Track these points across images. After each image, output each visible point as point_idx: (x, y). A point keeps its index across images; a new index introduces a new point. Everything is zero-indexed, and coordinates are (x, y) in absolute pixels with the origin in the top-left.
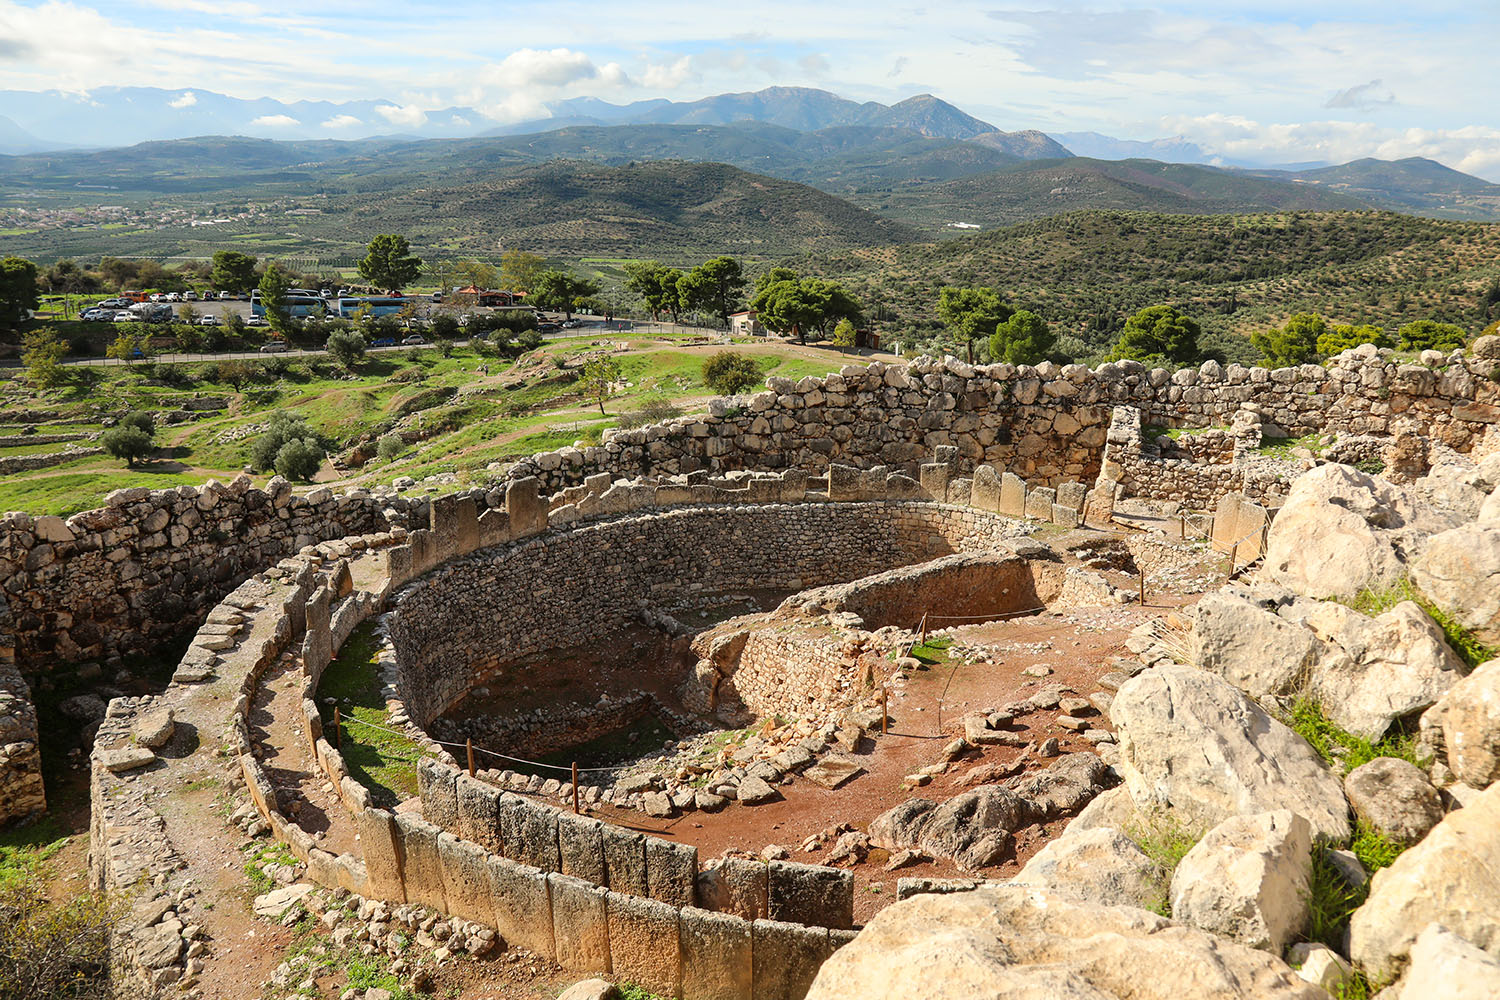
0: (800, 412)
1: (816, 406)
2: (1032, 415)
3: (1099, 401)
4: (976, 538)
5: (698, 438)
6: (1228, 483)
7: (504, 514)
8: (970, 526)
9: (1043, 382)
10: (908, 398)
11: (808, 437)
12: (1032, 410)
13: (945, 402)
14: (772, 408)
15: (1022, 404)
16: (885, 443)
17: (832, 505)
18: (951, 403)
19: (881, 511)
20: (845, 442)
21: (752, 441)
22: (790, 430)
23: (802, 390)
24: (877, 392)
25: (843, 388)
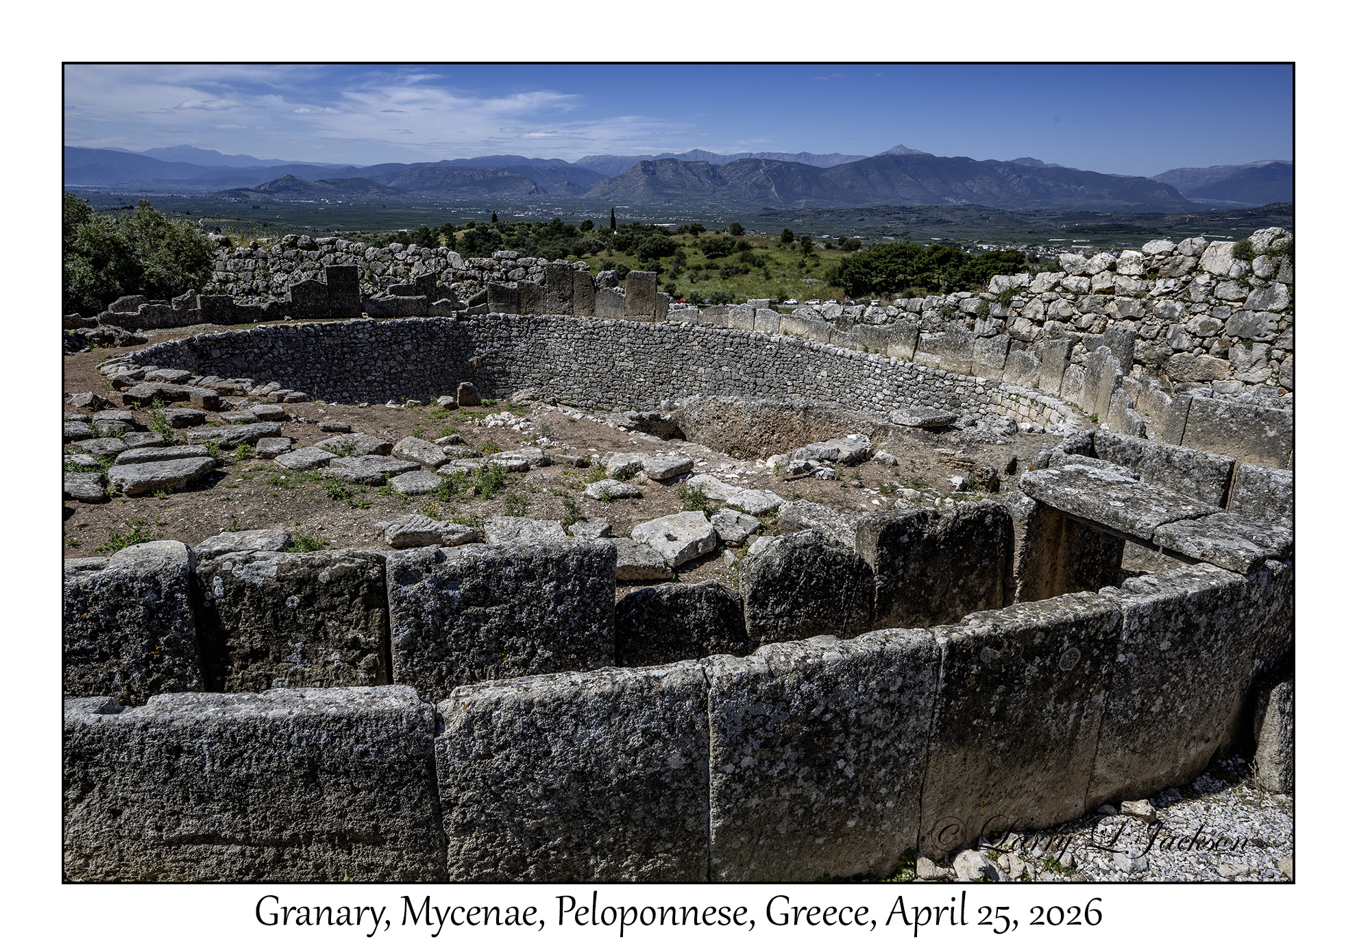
0: (1081, 298)
1: (1100, 291)
10: (1220, 290)
14: (1052, 289)
16: (1176, 351)
21: (1022, 326)
22: (1065, 320)
23: (1092, 271)
24: (1183, 279)
25: (1136, 270)
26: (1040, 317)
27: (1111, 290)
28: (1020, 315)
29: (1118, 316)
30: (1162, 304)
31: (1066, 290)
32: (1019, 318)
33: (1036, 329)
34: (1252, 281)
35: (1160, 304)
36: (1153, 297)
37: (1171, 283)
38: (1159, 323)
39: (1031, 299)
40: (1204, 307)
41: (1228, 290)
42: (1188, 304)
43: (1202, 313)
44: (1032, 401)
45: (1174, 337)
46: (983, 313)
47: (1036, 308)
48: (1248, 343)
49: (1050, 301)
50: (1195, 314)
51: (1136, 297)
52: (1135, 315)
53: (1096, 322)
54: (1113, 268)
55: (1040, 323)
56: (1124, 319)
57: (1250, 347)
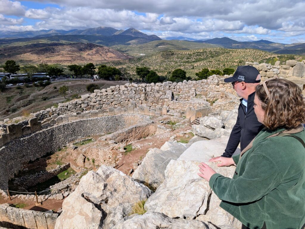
0: (102, 97)
1: (105, 95)
2: (151, 94)
3: (164, 90)
4: (140, 120)
5: (80, 104)
6: (189, 104)
7: (29, 127)
8: (139, 118)
9: (152, 87)
10: (125, 92)
11: (104, 102)
12: (150, 93)
13: (133, 92)
14: (96, 96)
15: (148, 92)
16: (121, 102)
17: (109, 116)
18: (134, 92)
19: (120, 116)
20: (113, 102)
21: (92, 104)
25: (110, 91)
27: (107, 95)
29: (110, 98)
31: (98, 96)
36: (115, 95)
37: (117, 92)
38: (117, 98)
39: (92, 98)
46: (83, 103)
54: (106, 91)
55: (96, 102)
57: (132, 99)
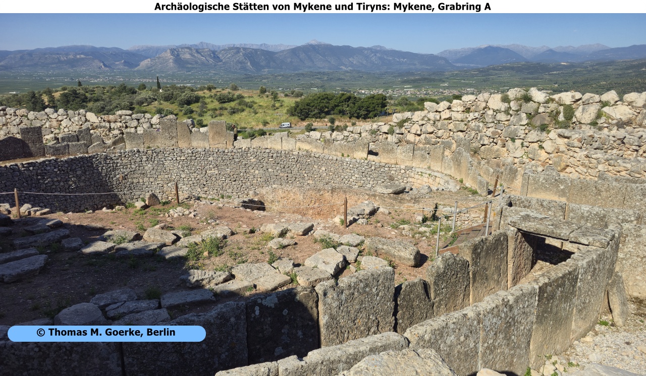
0: (437, 123)
1: (445, 119)
10: (498, 116)
13: (521, 120)
14: (423, 119)
18: (526, 120)
21: (411, 137)
22: (432, 133)
23: (439, 110)
24: (481, 112)
25: (461, 109)
26: (419, 132)
27: (450, 118)
28: (409, 132)
29: (455, 130)
30: (474, 124)
31: (429, 120)
32: (409, 134)
33: (418, 138)
34: (511, 112)
35: (473, 124)
36: (469, 121)
37: (476, 114)
38: (473, 133)
39: (414, 124)
40: (492, 124)
41: (502, 117)
42: (485, 123)
43: (492, 127)
44: (430, 175)
45: (481, 139)
46: (391, 132)
47: (416, 128)
48: (513, 140)
49: (423, 125)
50: (489, 128)
51: (462, 121)
52: (462, 130)
53: (445, 134)
54: (449, 108)
55: (419, 135)
56: (458, 131)
57: (514, 142)
